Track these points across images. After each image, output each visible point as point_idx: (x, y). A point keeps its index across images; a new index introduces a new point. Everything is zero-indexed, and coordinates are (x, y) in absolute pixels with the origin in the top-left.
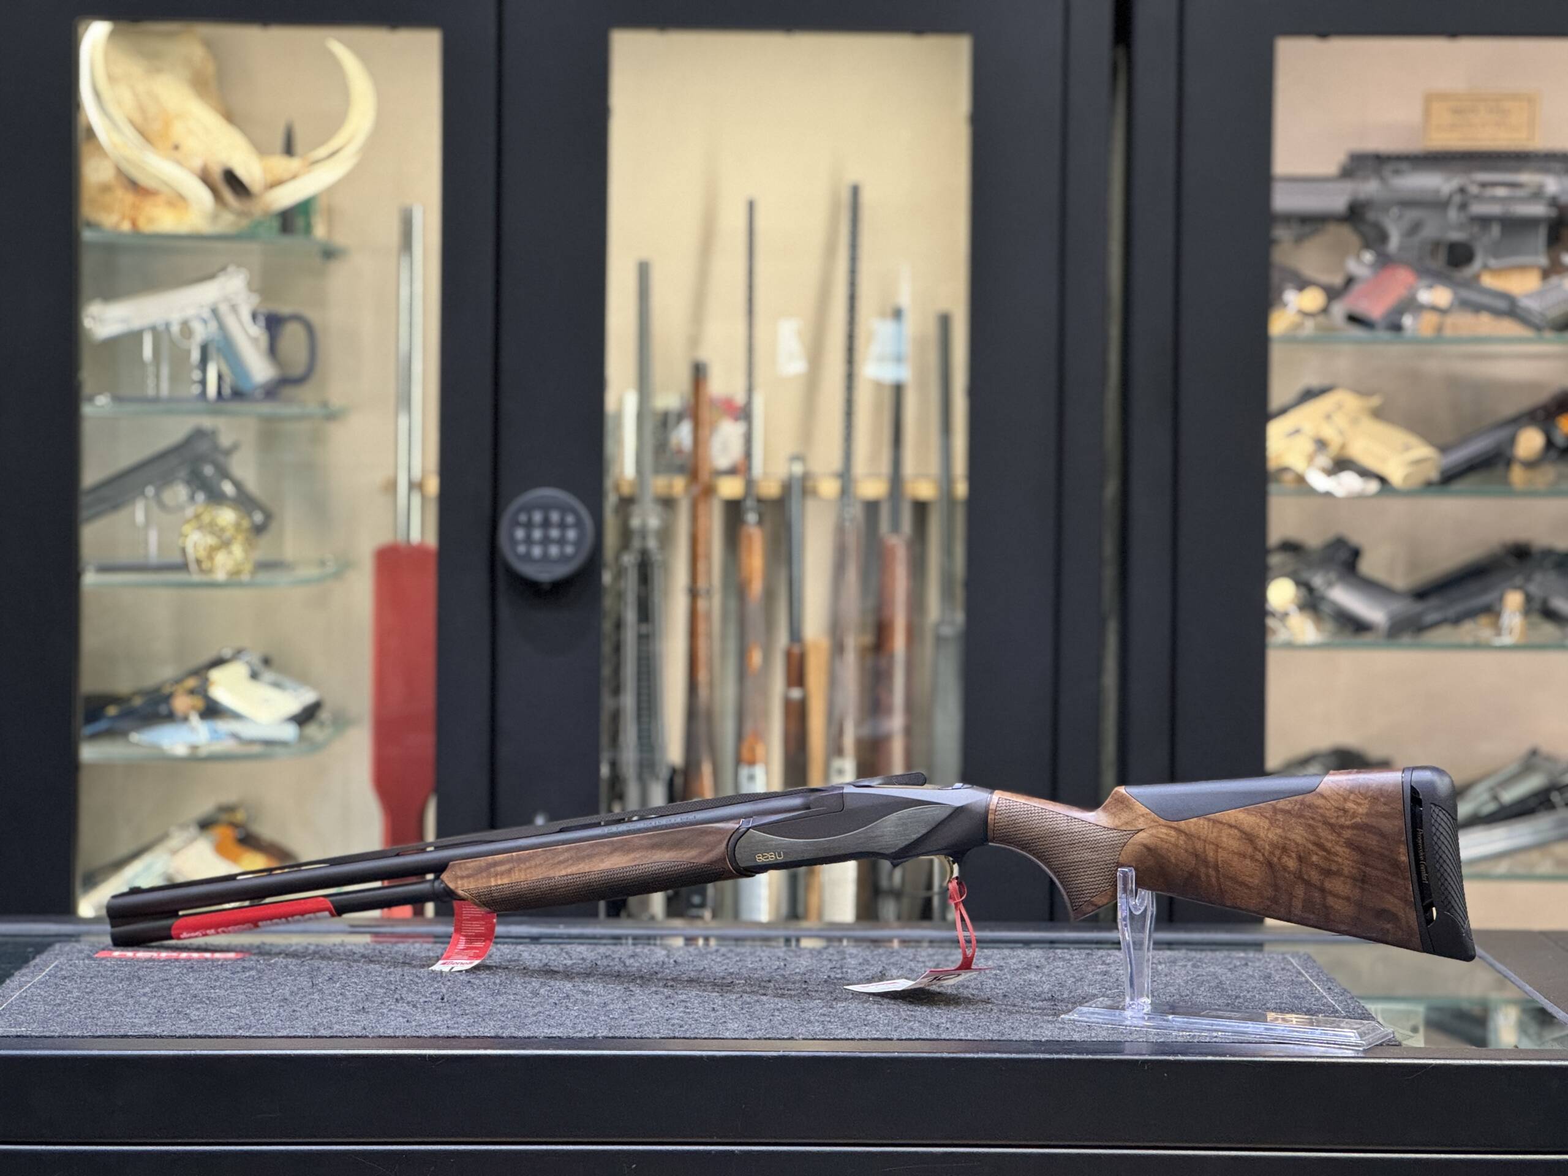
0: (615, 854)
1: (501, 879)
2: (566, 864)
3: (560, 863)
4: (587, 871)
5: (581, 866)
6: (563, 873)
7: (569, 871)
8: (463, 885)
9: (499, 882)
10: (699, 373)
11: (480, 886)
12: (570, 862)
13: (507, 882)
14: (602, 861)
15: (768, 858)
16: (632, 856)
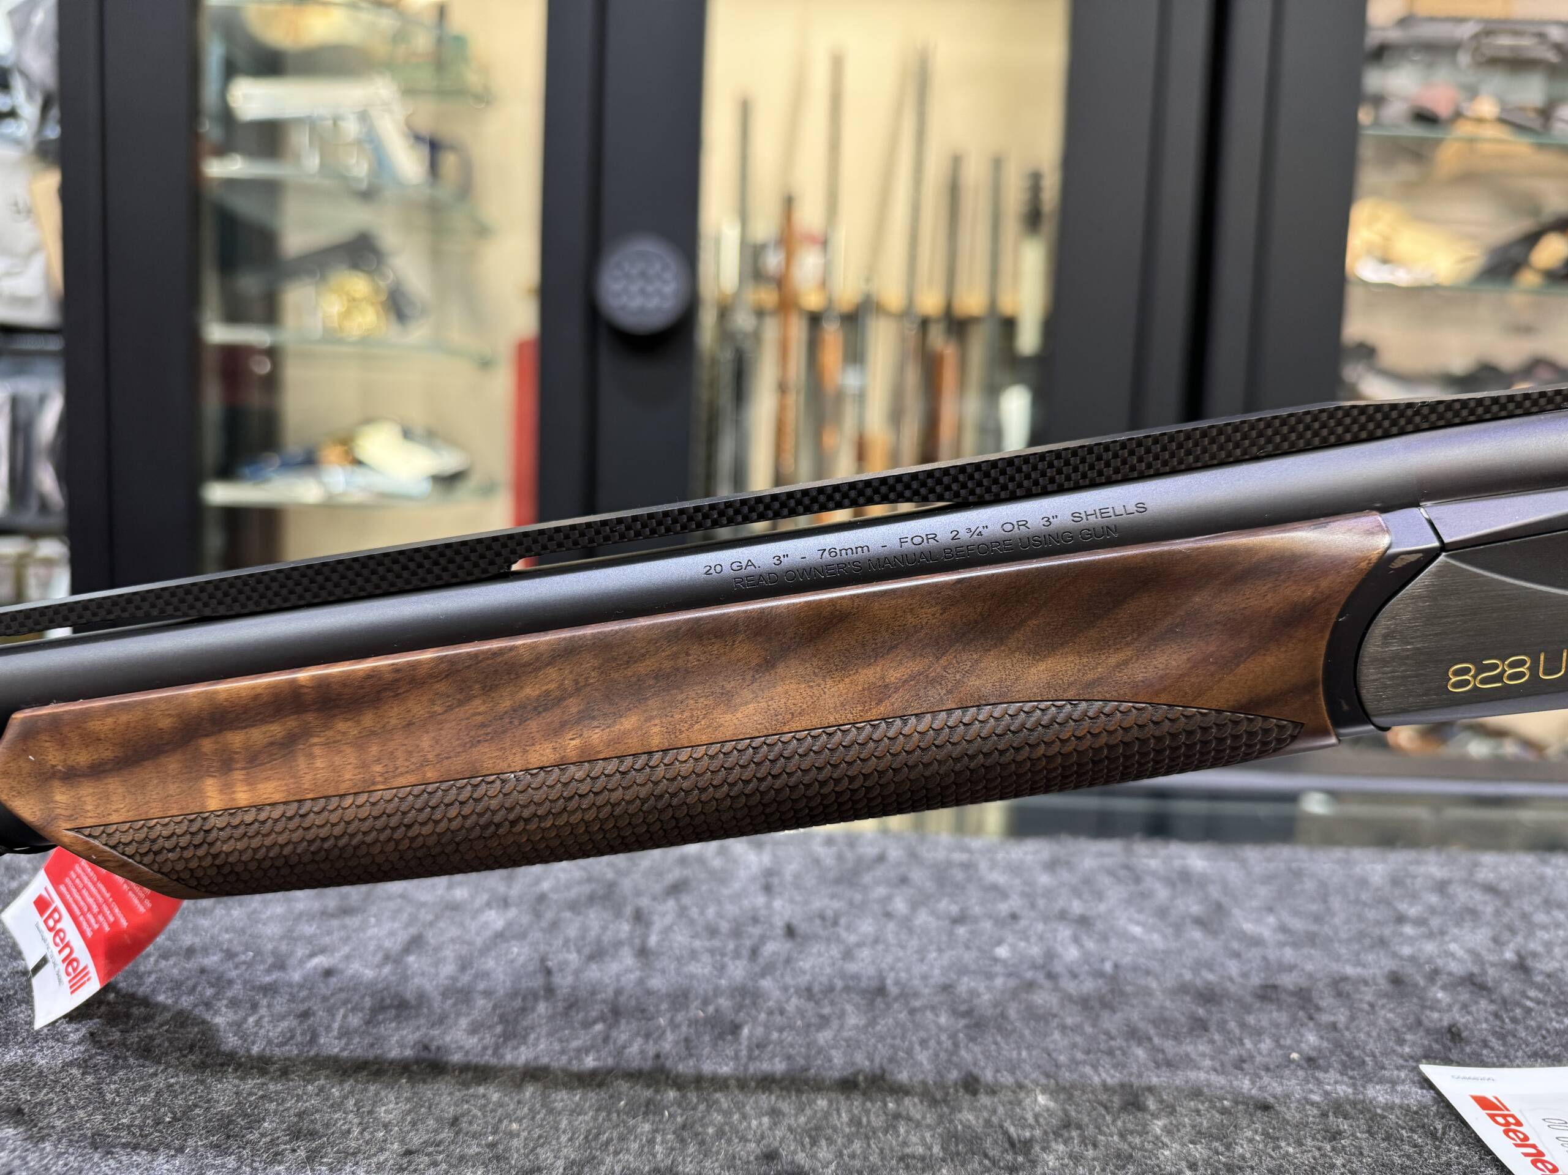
0: (781, 669)
1: (251, 783)
2: (553, 717)
3: (521, 713)
4: (656, 742)
5: (629, 722)
6: (543, 753)
7: (571, 744)
8: (77, 810)
9: (243, 797)
10: (789, 203)
11: (155, 810)
12: (573, 706)
13: (278, 797)
14: (727, 699)
15: (1498, 678)
16: (868, 675)
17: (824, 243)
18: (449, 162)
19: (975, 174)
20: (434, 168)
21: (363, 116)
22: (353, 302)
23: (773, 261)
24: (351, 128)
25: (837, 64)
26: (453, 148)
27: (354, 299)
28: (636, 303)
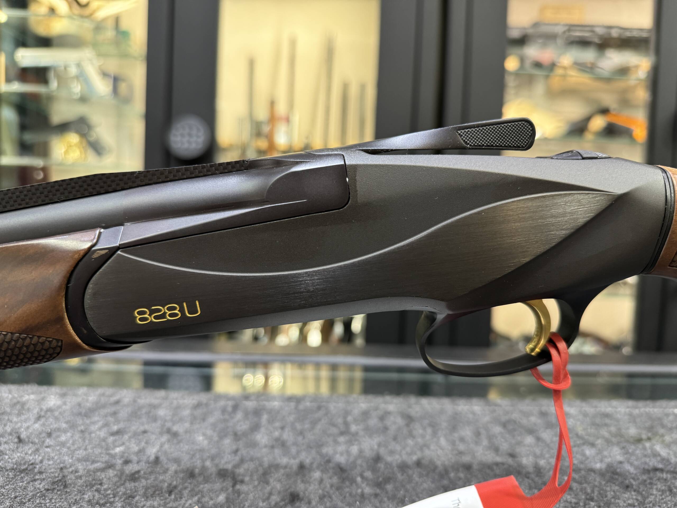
10: (272, 104)
15: (163, 316)
17: (288, 120)
18: (123, 87)
19: (354, 91)
20: (115, 90)
21: (79, 65)
22: (70, 146)
23: (266, 129)
24: (73, 71)
25: (293, 43)
26: (123, 80)
27: (71, 146)
28: (186, 146)
